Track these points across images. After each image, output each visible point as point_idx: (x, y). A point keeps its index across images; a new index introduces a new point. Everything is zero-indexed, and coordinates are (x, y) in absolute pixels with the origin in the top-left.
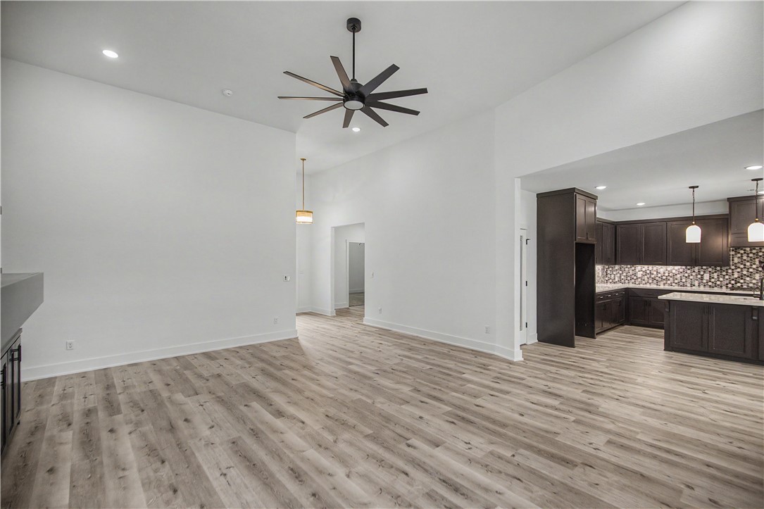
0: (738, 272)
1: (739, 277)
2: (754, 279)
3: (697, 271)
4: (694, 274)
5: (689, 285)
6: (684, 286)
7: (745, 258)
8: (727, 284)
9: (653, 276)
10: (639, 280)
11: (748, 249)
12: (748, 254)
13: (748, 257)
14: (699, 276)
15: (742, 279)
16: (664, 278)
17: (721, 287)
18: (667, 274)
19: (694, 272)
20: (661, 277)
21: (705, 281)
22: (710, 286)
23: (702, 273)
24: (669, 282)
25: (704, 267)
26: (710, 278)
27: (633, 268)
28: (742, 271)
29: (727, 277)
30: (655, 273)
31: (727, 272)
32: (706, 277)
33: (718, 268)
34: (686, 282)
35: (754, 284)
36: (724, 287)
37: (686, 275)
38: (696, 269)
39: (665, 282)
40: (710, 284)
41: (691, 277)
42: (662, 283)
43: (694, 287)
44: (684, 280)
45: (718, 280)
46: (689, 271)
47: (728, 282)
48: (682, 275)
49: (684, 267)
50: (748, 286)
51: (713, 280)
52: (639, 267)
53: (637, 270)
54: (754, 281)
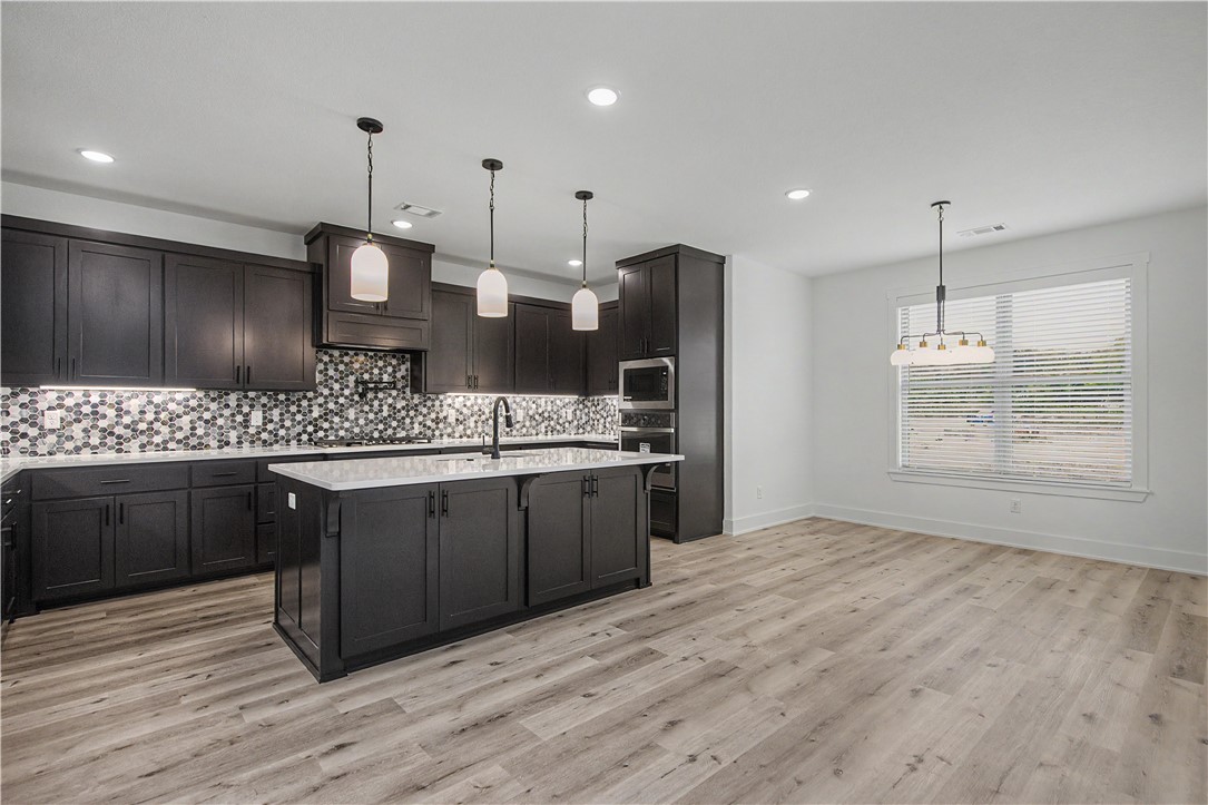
0: (320, 405)
1: (321, 417)
2: (347, 419)
3: (233, 403)
4: (227, 412)
5: (214, 444)
6: (199, 447)
7: (331, 372)
8: (299, 434)
9: (102, 424)
10: (52, 439)
11: (336, 353)
12: (336, 365)
13: (336, 370)
14: (239, 418)
15: (326, 420)
16: (142, 426)
17: (288, 441)
18: (150, 416)
19: (227, 406)
20: (132, 427)
21: (252, 430)
22: (264, 442)
23: (246, 409)
24: (157, 439)
25: (251, 394)
26: (267, 421)
27: (24, 398)
28: (326, 402)
29: (299, 417)
30: (111, 413)
31: (299, 406)
32: (257, 418)
33: (282, 397)
34: (207, 434)
35: (347, 430)
36: (294, 443)
37: (207, 416)
38: (232, 399)
39: (144, 439)
40: (264, 436)
41: (220, 421)
42: (135, 444)
43: (226, 449)
44: (200, 432)
45: (282, 426)
46: (214, 406)
47: (299, 428)
48: (194, 415)
49: (200, 394)
50: (337, 436)
51: (270, 427)
52: (49, 393)
53: (42, 405)
54: (347, 425)
